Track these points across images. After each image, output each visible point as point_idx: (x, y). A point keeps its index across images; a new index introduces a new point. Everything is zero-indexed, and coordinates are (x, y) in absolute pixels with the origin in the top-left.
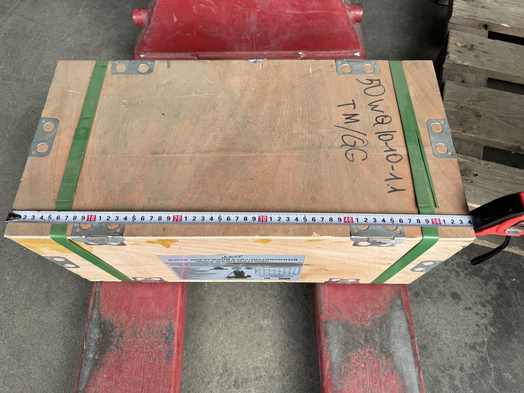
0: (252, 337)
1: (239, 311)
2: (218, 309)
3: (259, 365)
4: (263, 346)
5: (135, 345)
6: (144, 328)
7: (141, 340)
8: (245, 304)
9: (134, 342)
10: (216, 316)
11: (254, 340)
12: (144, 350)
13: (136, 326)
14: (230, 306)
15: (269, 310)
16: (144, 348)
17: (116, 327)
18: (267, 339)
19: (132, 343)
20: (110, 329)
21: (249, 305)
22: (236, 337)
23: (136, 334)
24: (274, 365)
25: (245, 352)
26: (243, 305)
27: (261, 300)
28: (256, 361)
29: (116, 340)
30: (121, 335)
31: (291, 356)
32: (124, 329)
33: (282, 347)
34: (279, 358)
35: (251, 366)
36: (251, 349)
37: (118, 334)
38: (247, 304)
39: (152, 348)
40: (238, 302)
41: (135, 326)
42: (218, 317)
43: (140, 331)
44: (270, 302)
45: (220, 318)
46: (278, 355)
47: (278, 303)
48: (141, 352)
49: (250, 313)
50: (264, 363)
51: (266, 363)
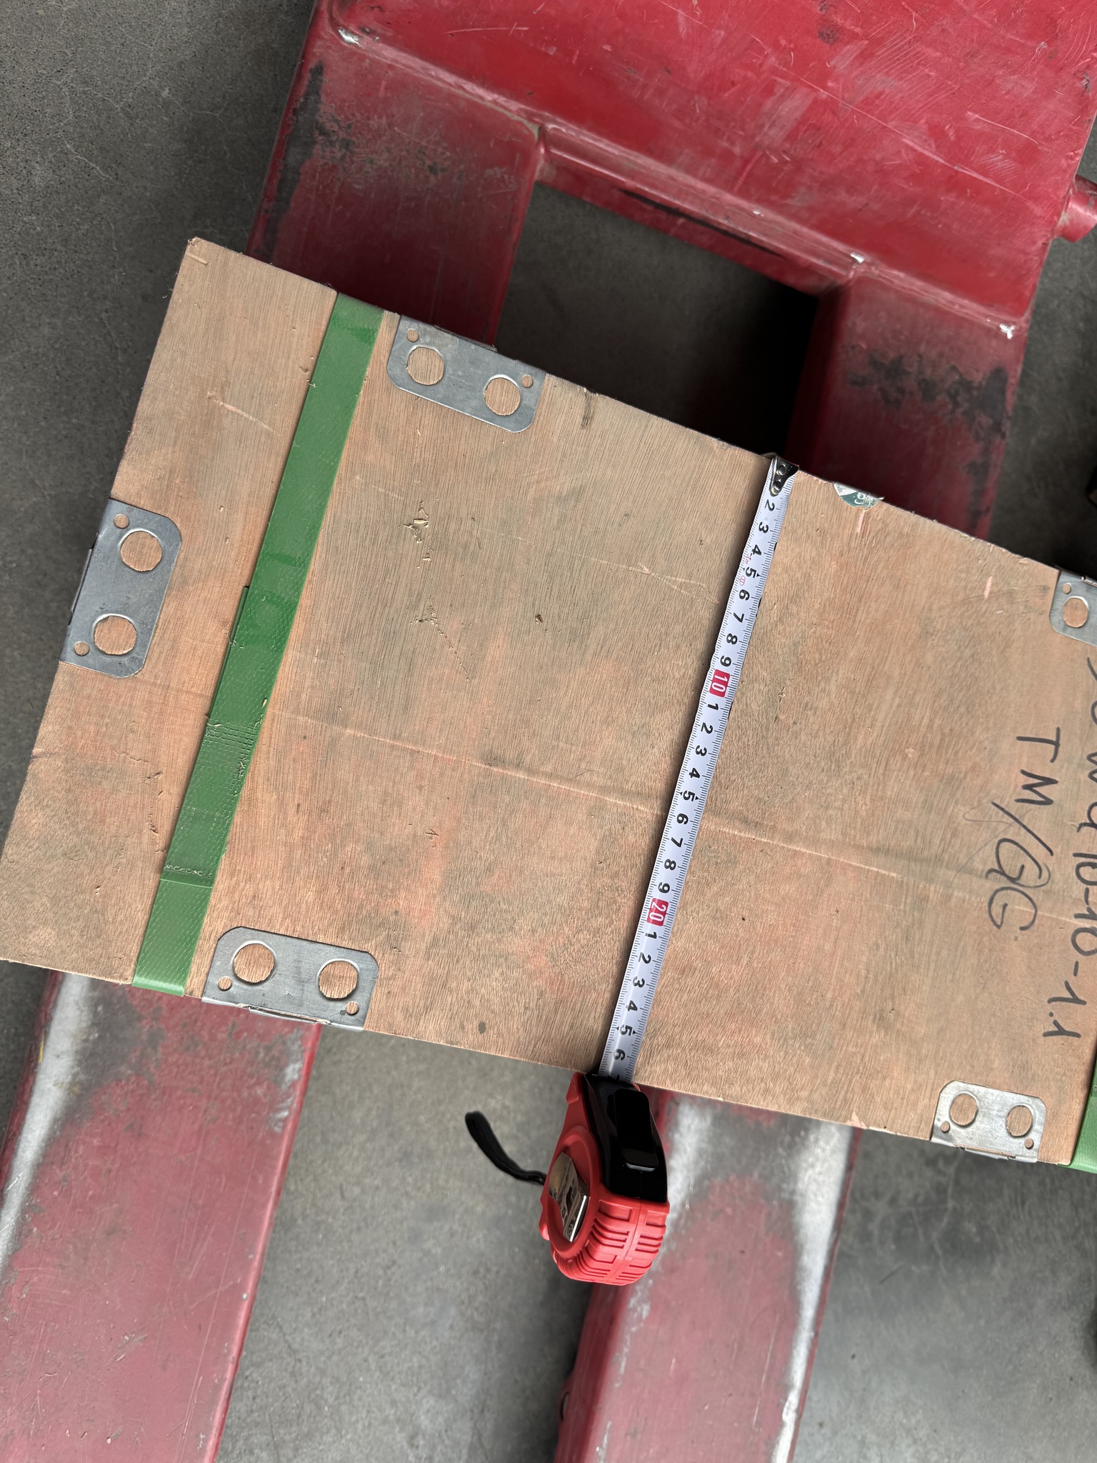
5: (190, 1073)
6: (223, 1032)
7: (207, 1062)
9: (187, 1065)
12: (212, 1091)
13: (199, 1024)
16: (215, 1085)
17: (140, 1018)
19: (182, 1068)
20: (123, 1019)
23: (196, 1046)
29: (138, 1053)
30: (152, 1043)
32: (163, 1027)
37: (144, 1037)
39: (235, 1088)
41: (196, 1022)
43: (210, 1040)
48: (203, 1095)
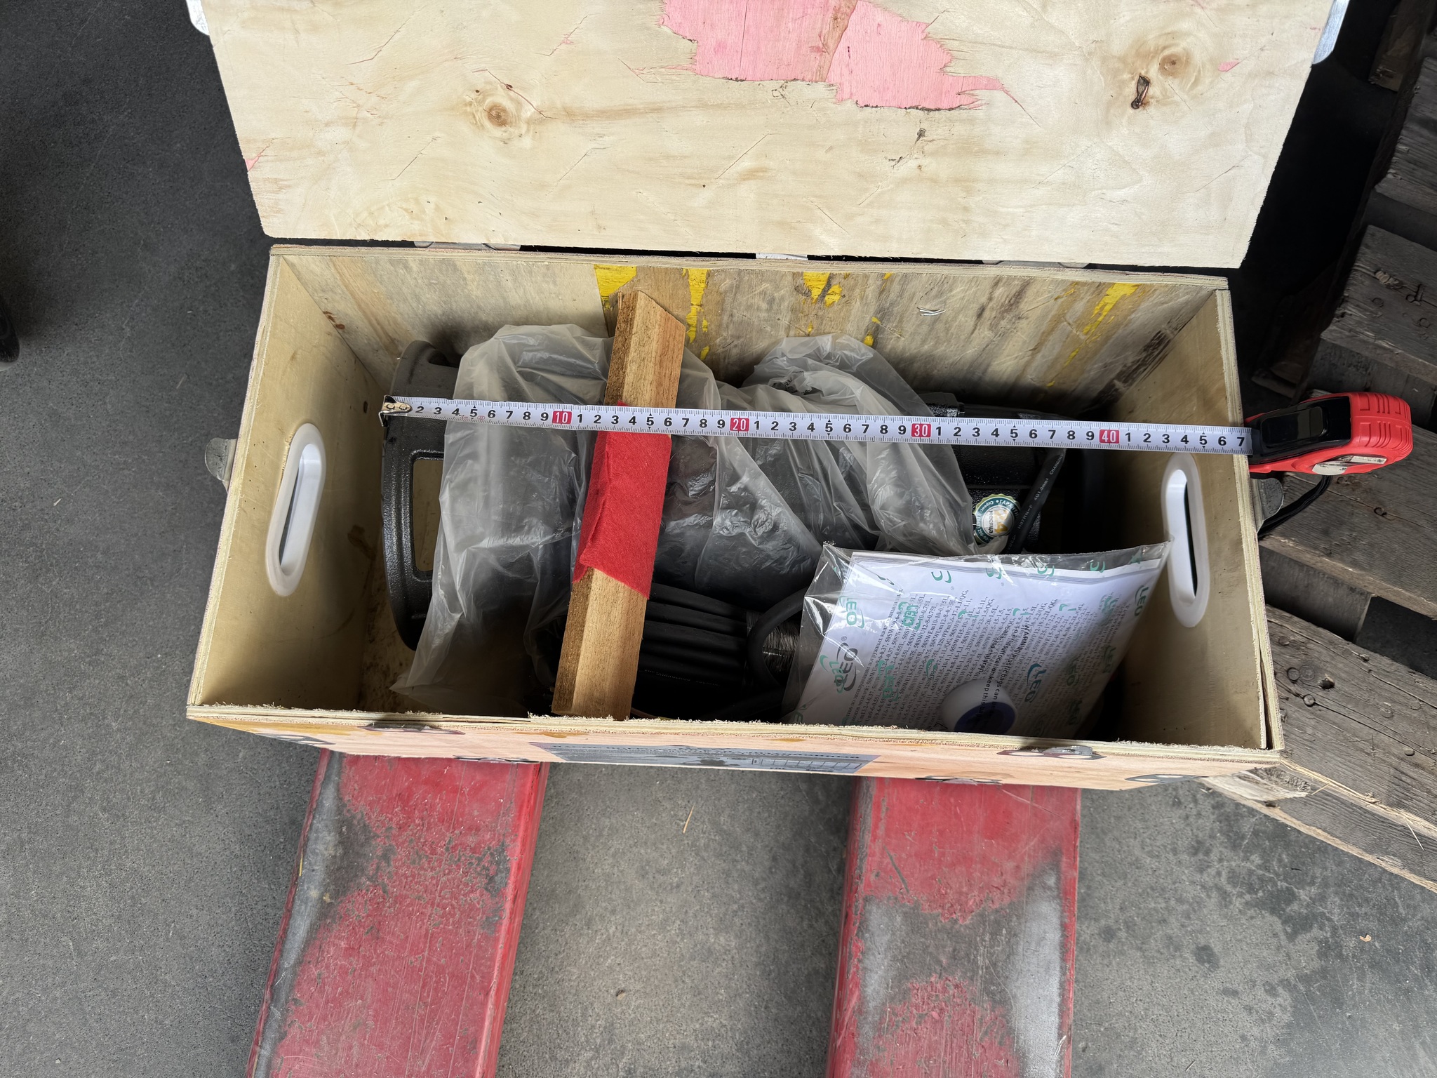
0: (684, 973)
1: (661, 902)
2: (610, 888)
3: (691, 1041)
4: (707, 997)
5: (416, 883)
6: (441, 847)
7: (430, 874)
8: (678, 886)
9: (413, 876)
10: (604, 905)
11: (687, 980)
12: (435, 898)
13: (422, 840)
14: (641, 886)
15: (735, 912)
16: (437, 894)
17: (377, 836)
18: (719, 983)
19: (410, 879)
20: (362, 838)
21: (687, 891)
22: (645, 964)
23: (420, 859)
24: (725, 1047)
25: (661, 1003)
26: (672, 889)
27: (717, 885)
28: (684, 1031)
29: (374, 866)
30: (385, 857)
31: (770, 1033)
32: (394, 844)
33: (752, 1009)
34: (741, 1034)
35: (671, 1042)
36: (676, 1001)
37: (379, 853)
38: (683, 888)
39: (454, 896)
40: (661, 878)
41: (419, 839)
42: (610, 908)
43: (431, 854)
44: (740, 893)
45: (613, 912)
46: (739, 1026)
47: (760, 900)
48: (428, 903)
49: (686, 912)
50: (702, 1040)
51: (708, 1040)
